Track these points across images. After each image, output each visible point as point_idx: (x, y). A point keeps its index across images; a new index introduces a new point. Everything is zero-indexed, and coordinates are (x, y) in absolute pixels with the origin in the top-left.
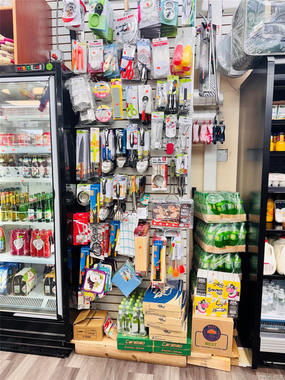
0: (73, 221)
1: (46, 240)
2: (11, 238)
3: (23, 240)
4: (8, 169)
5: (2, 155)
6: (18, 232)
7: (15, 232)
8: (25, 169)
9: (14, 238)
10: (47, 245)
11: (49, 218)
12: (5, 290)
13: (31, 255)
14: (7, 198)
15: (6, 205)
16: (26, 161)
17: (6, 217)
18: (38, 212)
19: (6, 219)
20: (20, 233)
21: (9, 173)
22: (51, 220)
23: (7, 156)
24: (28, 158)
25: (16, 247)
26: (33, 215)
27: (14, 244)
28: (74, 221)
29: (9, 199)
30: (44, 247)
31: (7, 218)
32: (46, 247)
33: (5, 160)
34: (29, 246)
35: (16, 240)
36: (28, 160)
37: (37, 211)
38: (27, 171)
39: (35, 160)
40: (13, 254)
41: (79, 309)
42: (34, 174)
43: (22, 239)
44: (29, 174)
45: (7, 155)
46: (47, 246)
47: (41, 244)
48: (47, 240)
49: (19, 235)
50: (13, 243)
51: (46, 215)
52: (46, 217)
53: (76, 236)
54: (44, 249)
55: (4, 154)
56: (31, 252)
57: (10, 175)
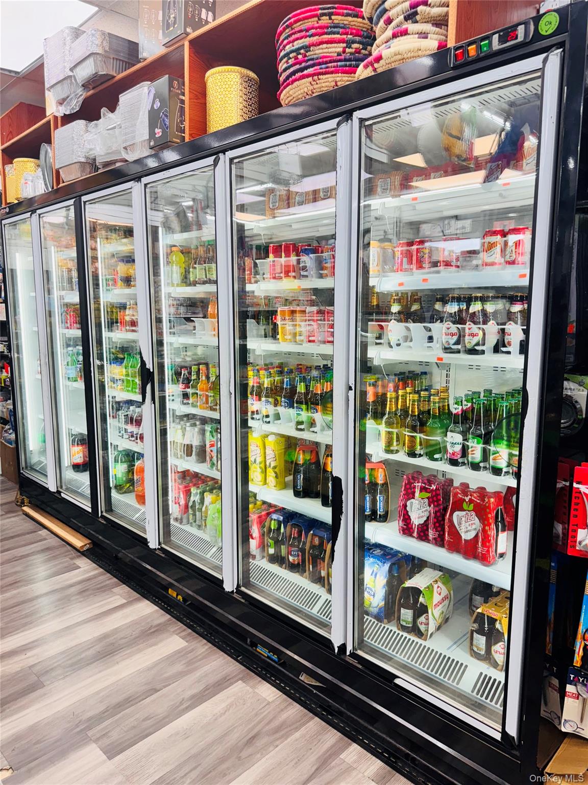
0: (571, 484)
1: (488, 519)
2: (402, 494)
3: (430, 506)
4: (408, 329)
5: (398, 295)
6: (418, 482)
7: (412, 481)
8: (448, 329)
9: (410, 495)
10: (489, 533)
11: (502, 464)
12: (380, 609)
13: (446, 546)
14: (400, 397)
15: (396, 414)
16: (452, 308)
17: (395, 443)
18: (472, 444)
19: (394, 447)
20: (424, 485)
21: (409, 340)
22: (505, 470)
23: (407, 296)
24: (459, 300)
25: (411, 518)
26: (458, 448)
27: (408, 508)
28: (575, 485)
29: (405, 401)
30: (480, 534)
31: (397, 445)
32: (484, 538)
33: (402, 306)
34: (442, 522)
35: (412, 500)
36: (459, 305)
37: (470, 441)
38: (453, 335)
39: (476, 307)
40: (403, 531)
41: (563, 730)
42: (470, 342)
43: (426, 501)
44: (457, 343)
45: (407, 294)
46: (489, 536)
47: (474, 527)
48: (491, 521)
49: (421, 491)
50: (405, 506)
51: (493, 454)
52: (494, 459)
53: (576, 531)
54: (480, 540)
55: (402, 293)
56: (446, 539)
57: (411, 344)
